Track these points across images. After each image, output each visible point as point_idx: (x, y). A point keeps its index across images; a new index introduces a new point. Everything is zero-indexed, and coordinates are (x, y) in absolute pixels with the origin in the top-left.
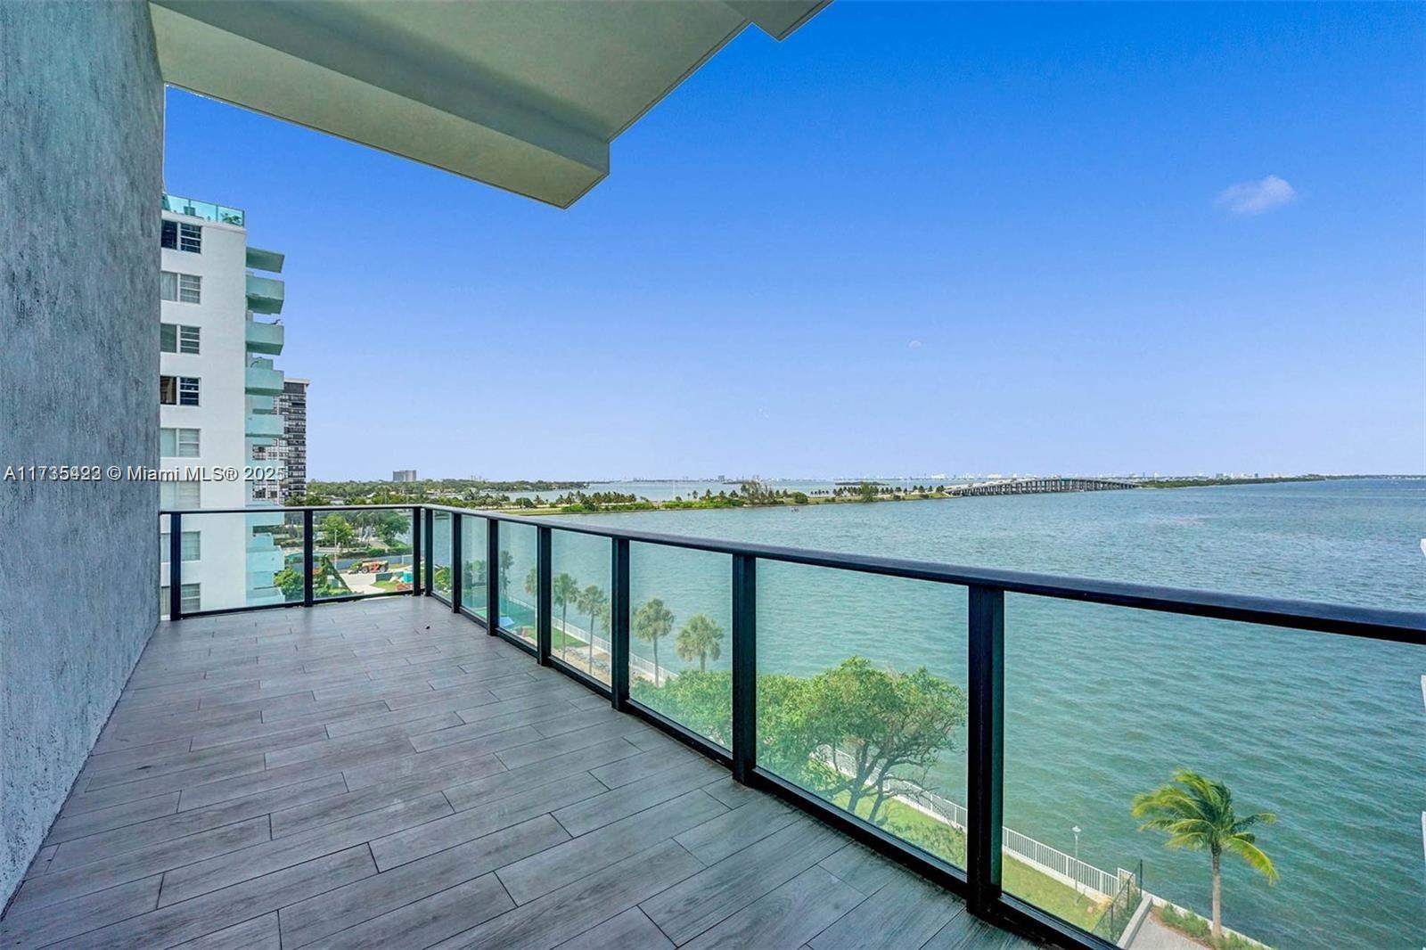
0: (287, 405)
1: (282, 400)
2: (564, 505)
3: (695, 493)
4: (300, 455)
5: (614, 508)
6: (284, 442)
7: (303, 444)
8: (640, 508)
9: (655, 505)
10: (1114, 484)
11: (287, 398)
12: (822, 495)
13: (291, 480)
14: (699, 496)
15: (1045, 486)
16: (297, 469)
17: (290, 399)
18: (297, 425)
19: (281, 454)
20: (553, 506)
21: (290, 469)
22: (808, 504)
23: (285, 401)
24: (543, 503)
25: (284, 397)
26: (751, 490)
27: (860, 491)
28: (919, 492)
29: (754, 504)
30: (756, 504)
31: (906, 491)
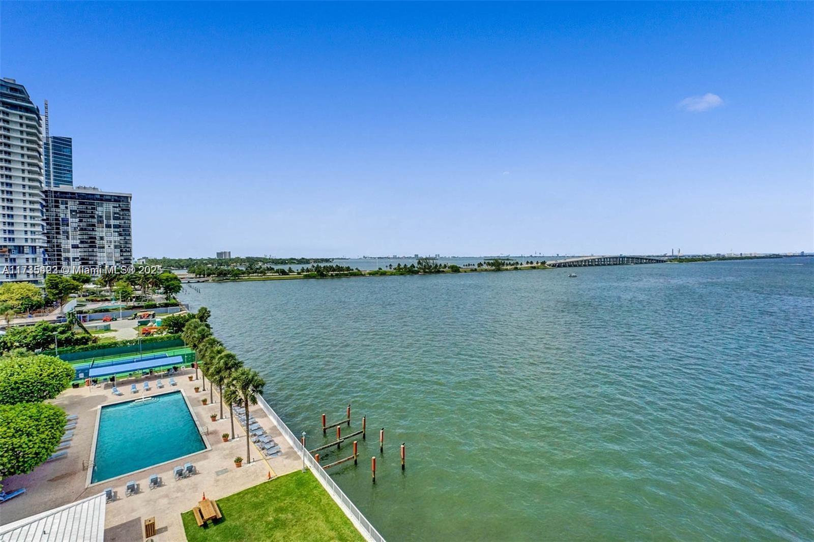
0: (117, 210)
1: (114, 207)
2: (305, 273)
3: (390, 265)
4: (127, 242)
5: (337, 275)
6: (116, 233)
7: (129, 235)
8: (355, 275)
9: (363, 273)
10: (652, 260)
11: (118, 205)
12: (470, 267)
13: (123, 258)
14: (393, 267)
15: (610, 261)
16: (126, 251)
17: (120, 207)
18: (125, 223)
19: (115, 242)
20: (299, 273)
21: (121, 251)
22: (459, 272)
23: (116, 207)
24: (294, 272)
25: (115, 205)
26: (424, 263)
27: (492, 264)
28: (529, 265)
29: (425, 272)
30: (427, 272)
31: (521, 264)
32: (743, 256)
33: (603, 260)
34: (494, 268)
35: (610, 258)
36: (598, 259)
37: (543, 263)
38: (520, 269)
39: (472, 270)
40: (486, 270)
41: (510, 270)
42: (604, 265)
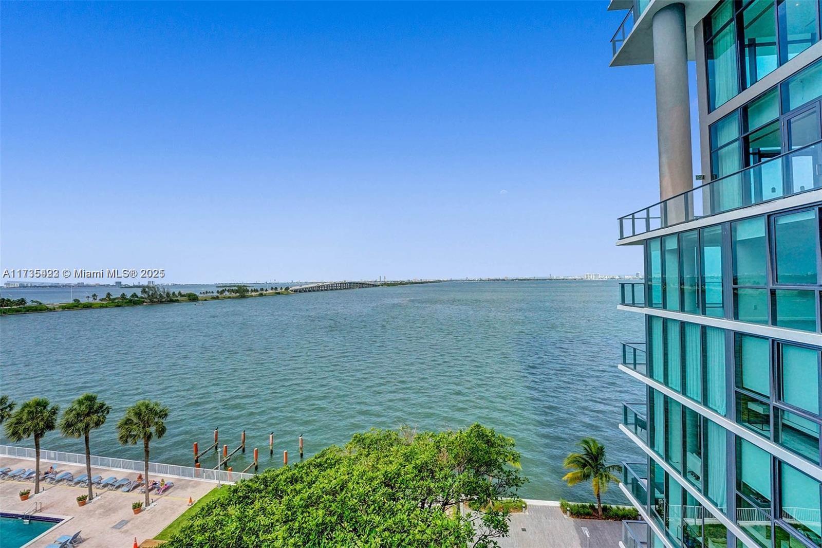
3: (94, 296)
12: (209, 295)
14: (99, 298)
22: (198, 300)
26: (151, 292)
27: (237, 292)
28: (274, 291)
29: (152, 302)
30: (155, 302)
31: (266, 290)
32: (422, 281)
33: (331, 286)
34: (238, 294)
35: (341, 284)
36: (327, 285)
37: (287, 289)
38: (265, 295)
39: (214, 298)
40: (229, 297)
41: (255, 297)
42: (337, 289)
